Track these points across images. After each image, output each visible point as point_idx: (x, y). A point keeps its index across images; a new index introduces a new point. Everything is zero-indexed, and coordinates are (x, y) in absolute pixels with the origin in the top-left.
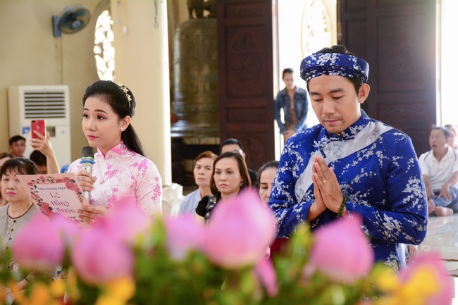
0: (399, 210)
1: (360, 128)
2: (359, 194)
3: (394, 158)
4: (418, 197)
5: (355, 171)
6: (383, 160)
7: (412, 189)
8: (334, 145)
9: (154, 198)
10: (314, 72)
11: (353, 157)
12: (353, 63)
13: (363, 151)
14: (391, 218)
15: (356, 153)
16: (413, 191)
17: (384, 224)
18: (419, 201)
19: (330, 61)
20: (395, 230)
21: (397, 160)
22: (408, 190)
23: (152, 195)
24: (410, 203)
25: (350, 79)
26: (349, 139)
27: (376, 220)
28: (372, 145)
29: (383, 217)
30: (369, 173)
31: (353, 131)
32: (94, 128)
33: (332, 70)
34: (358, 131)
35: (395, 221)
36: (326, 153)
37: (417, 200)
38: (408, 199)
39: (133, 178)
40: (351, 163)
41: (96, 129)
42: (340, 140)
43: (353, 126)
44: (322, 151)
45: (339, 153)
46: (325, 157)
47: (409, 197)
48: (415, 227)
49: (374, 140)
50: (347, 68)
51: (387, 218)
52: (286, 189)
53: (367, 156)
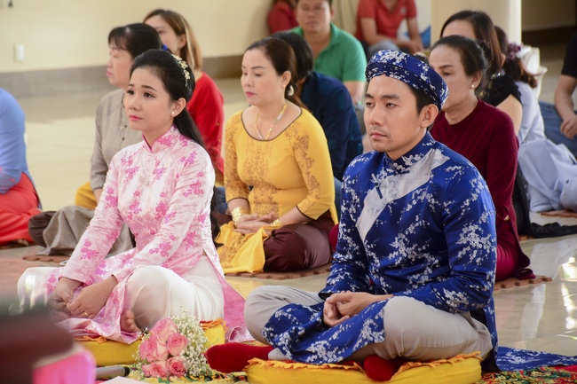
1: (417, 157)
2: (417, 248)
3: (445, 204)
4: (476, 248)
6: (435, 206)
7: (468, 239)
8: (390, 181)
12: (422, 71)
13: (418, 192)
14: (453, 292)
15: (411, 194)
16: (468, 242)
17: (448, 302)
18: (478, 253)
20: (462, 304)
21: (448, 206)
22: (463, 240)
24: (466, 257)
25: (414, 90)
26: (405, 172)
27: (438, 300)
28: (427, 184)
29: (444, 295)
30: (422, 222)
31: (408, 161)
32: (138, 107)
34: (413, 161)
35: (459, 295)
36: (383, 191)
37: (475, 252)
38: (463, 253)
40: (407, 207)
41: (141, 109)
42: (395, 174)
43: (407, 155)
44: (378, 189)
45: (394, 193)
46: (381, 197)
47: (465, 250)
50: (411, 74)
51: (448, 294)
53: (422, 198)
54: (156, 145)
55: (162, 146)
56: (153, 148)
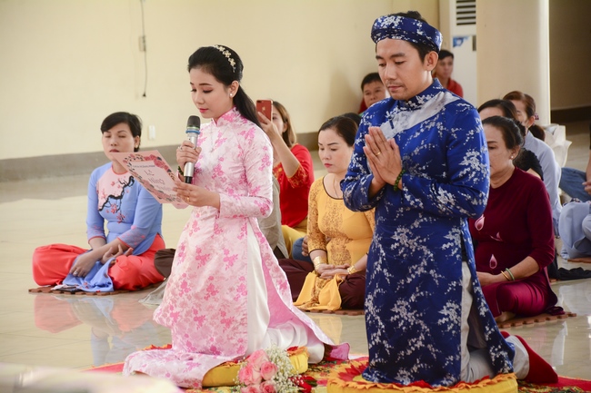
0: (455, 183)
1: (428, 97)
2: (418, 167)
3: (453, 130)
4: (475, 170)
5: (417, 142)
6: (443, 131)
7: (470, 162)
8: (403, 115)
9: (262, 169)
10: (379, 35)
11: (417, 128)
12: (418, 27)
13: (426, 122)
14: (446, 192)
15: (419, 124)
16: (470, 164)
17: (438, 197)
18: (476, 174)
19: (393, 24)
20: (449, 204)
21: (455, 132)
22: (466, 162)
23: (260, 165)
24: (466, 176)
25: (414, 45)
26: (417, 109)
27: (430, 193)
28: (435, 116)
29: (437, 191)
30: (428, 146)
31: (420, 100)
32: (202, 102)
33: (395, 33)
34: (426, 101)
35: (450, 195)
36: (394, 124)
37: (474, 173)
38: (465, 172)
39: (240, 147)
40: (414, 134)
41: (205, 102)
42: (408, 110)
43: (420, 95)
44: (391, 122)
45: (405, 124)
46: (393, 128)
47: (466, 170)
48: (469, 201)
49: (438, 111)
50: (409, 32)
51: (441, 192)
52: (358, 161)
53: (429, 127)
54: (221, 119)
55: (226, 122)
56: (218, 123)
